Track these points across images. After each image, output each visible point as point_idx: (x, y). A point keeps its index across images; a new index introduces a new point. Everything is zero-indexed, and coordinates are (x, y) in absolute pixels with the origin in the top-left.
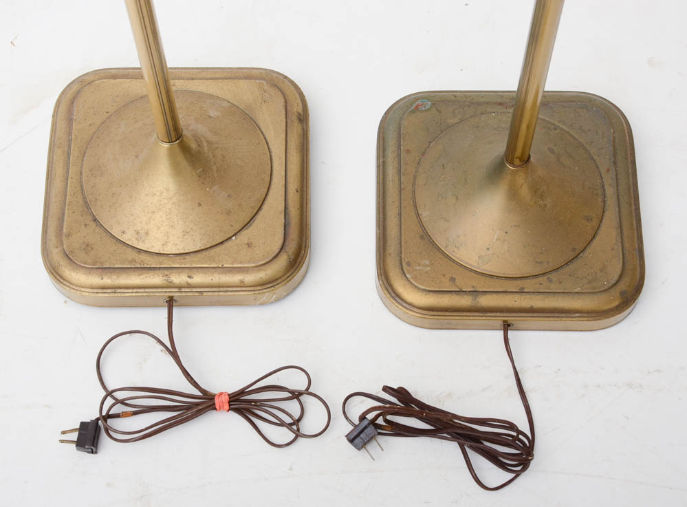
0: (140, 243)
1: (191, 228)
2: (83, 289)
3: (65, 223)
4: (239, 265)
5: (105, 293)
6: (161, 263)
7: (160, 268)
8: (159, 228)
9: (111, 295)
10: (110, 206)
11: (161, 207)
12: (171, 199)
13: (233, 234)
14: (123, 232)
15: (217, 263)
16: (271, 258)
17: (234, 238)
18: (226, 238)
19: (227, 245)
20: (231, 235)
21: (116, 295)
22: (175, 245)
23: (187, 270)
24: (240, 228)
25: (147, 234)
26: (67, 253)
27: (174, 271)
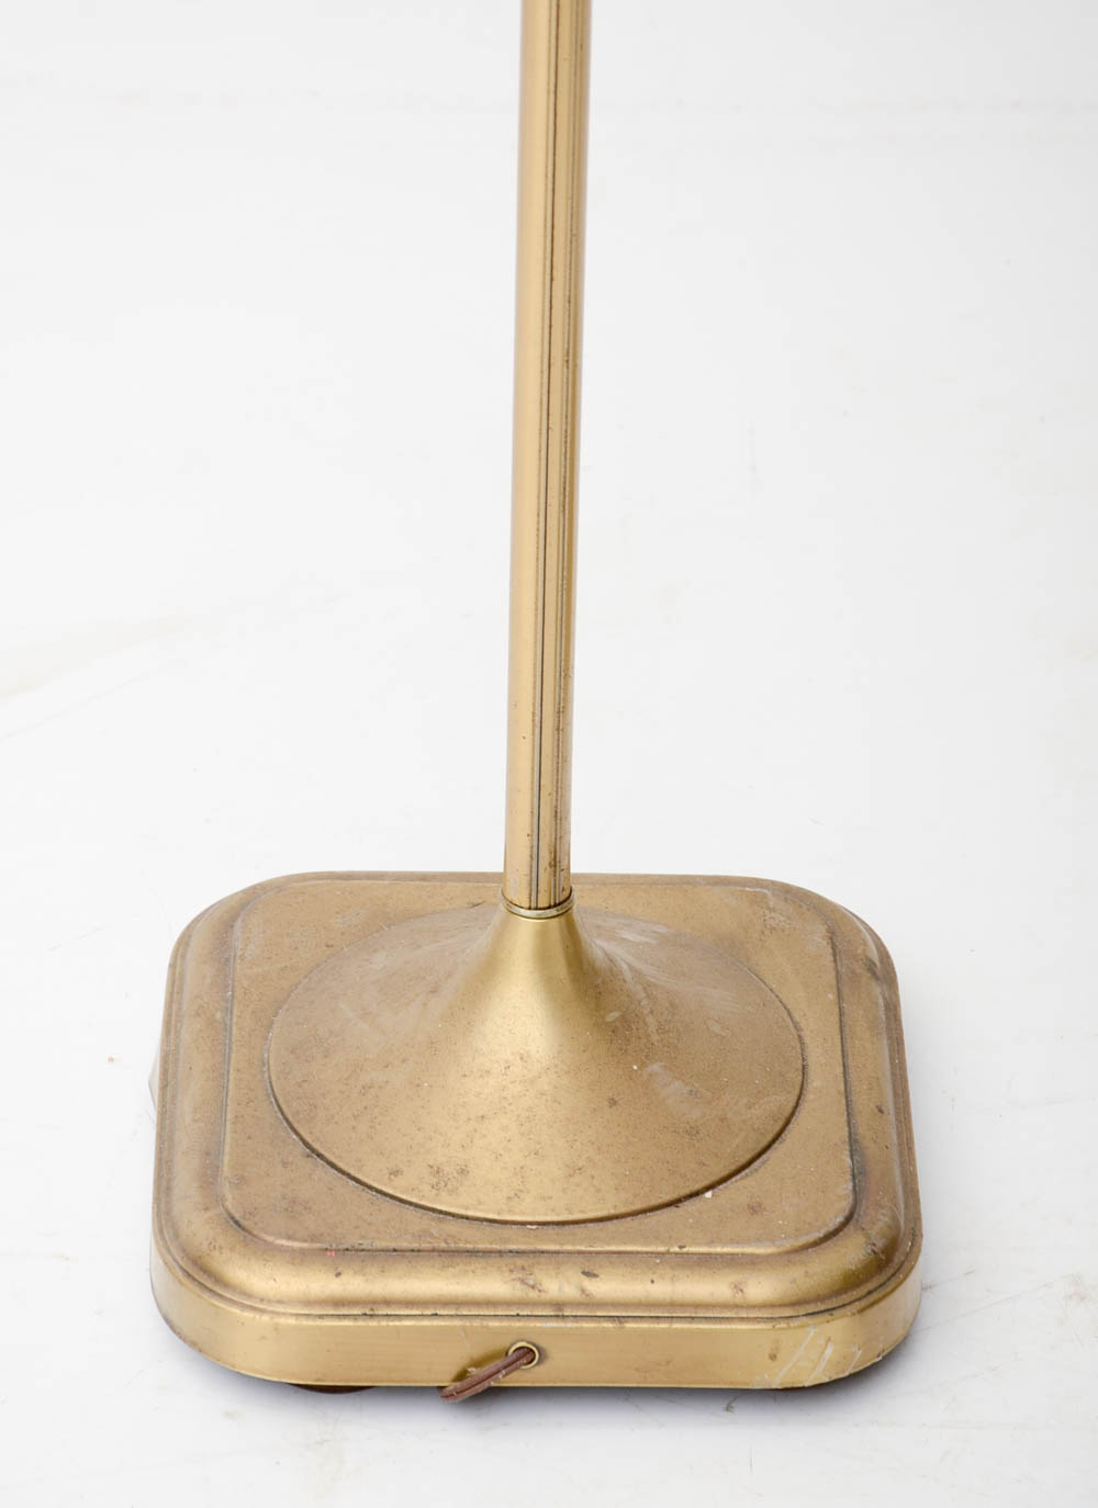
0: (444, 1194)
1: (589, 1159)
2: (280, 1309)
3: (226, 1159)
4: (726, 1250)
5: (345, 1316)
6: (505, 1241)
7: (500, 1253)
8: (498, 1157)
9: (361, 1323)
10: (355, 1117)
11: (505, 1104)
12: (532, 1082)
13: (706, 1183)
14: (396, 1173)
15: (663, 1243)
16: (821, 1235)
17: (709, 1195)
18: (687, 1191)
19: (689, 1206)
20: (697, 1187)
21: (373, 1323)
22: (543, 1198)
23: (580, 1259)
24: (725, 1173)
25: (463, 1172)
26: (237, 1216)
27: (543, 1259)
